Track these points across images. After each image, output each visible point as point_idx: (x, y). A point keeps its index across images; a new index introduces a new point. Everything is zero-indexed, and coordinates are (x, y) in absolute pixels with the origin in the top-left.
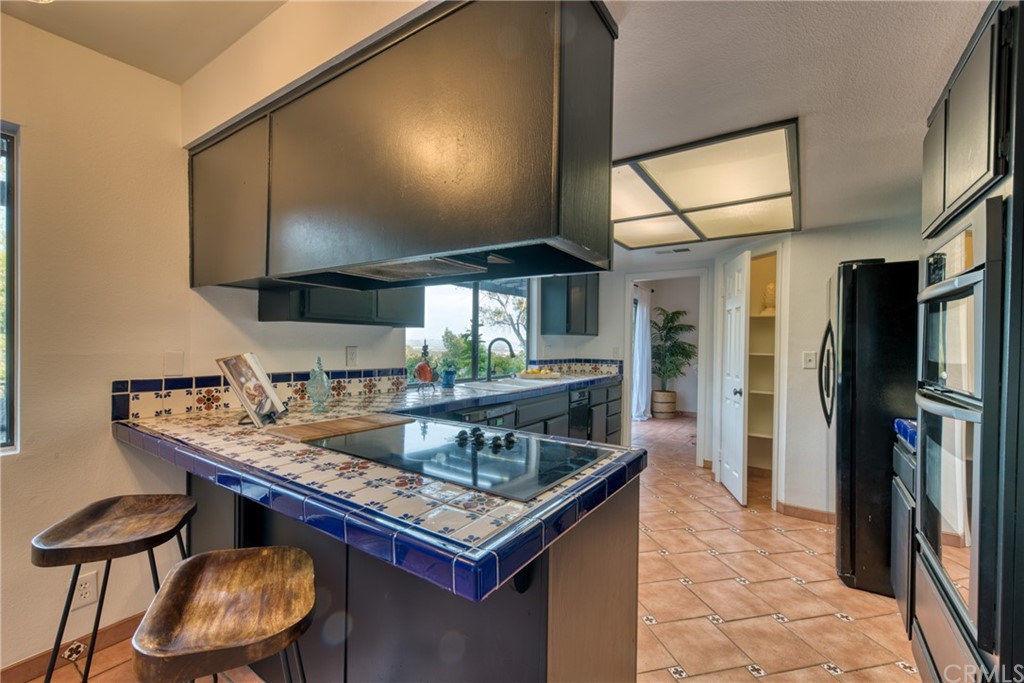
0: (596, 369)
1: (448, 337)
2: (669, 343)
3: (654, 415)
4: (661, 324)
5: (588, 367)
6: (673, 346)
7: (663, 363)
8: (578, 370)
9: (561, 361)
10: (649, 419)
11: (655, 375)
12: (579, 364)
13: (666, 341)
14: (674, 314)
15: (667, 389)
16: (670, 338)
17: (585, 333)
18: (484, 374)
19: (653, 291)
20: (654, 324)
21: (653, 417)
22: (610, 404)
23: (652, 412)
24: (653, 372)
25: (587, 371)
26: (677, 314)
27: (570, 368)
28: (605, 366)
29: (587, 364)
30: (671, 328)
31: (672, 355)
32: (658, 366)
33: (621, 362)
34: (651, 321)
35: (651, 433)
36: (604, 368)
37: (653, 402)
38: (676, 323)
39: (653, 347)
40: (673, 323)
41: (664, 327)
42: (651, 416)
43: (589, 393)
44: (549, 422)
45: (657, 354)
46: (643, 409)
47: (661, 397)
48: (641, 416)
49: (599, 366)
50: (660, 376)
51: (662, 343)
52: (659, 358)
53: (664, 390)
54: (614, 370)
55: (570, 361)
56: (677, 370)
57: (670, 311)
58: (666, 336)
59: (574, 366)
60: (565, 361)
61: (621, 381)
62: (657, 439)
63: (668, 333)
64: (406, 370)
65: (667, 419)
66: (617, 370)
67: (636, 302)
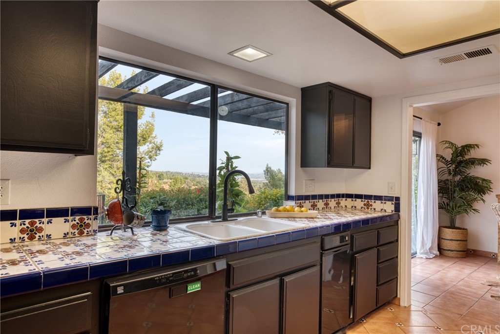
0: (368, 206)
1: (268, 171)
2: (458, 178)
3: (441, 252)
4: (449, 158)
5: (359, 203)
6: (463, 181)
7: (451, 198)
8: (349, 206)
9: (327, 196)
10: (436, 257)
11: (443, 211)
12: (349, 200)
13: (455, 175)
14: (463, 147)
15: (457, 225)
16: (460, 173)
17: (352, 165)
18: (219, 212)
19: (439, 124)
20: (440, 158)
21: (441, 253)
22: (381, 249)
23: (440, 249)
24: (441, 207)
25: (359, 207)
26: (468, 147)
27: (338, 203)
28: (378, 202)
29: (359, 200)
30: (461, 162)
31: (462, 190)
32: (446, 201)
33: (398, 199)
34: (437, 155)
35: (437, 276)
36: (377, 205)
37: (440, 238)
38: (467, 157)
39: (439, 182)
40: (463, 157)
41: (453, 161)
42: (438, 253)
43: (352, 237)
44: (287, 279)
45: (444, 188)
46: (429, 245)
47: (449, 233)
48: (426, 253)
49: (372, 202)
50: (447, 211)
51: (450, 177)
52: (447, 193)
53: (452, 226)
54: (389, 208)
55: (339, 196)
56: (468, 206)
57: (459, 144)
58: (455, 170)
59: (343, 202)
60: (333, 196)
61: (398, 221)
62: (446, 285)
63: (456, 168)
64: (96, 209)
65: (457, 258)
66: (392, 208)
67: (418, 135)
